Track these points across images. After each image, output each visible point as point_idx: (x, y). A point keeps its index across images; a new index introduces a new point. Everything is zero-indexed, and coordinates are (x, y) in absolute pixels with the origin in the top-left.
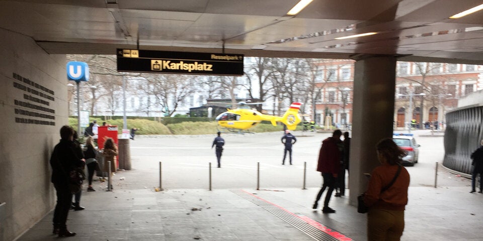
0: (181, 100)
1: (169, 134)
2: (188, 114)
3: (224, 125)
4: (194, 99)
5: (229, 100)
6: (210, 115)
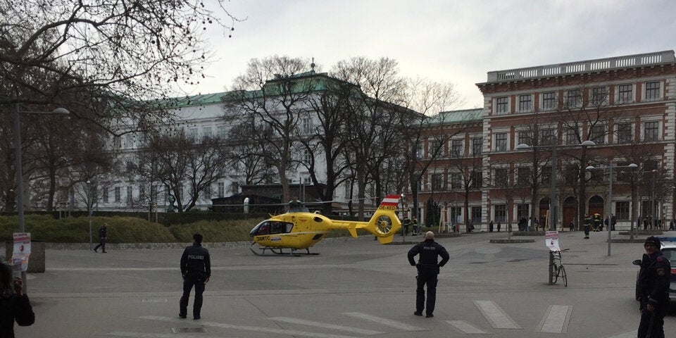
0: (206, 188)
1: (172, 242)
2: (211, 208)
3: (263, 241)
4: (225, 187)
5: (279, 187)
6: (246, 209)
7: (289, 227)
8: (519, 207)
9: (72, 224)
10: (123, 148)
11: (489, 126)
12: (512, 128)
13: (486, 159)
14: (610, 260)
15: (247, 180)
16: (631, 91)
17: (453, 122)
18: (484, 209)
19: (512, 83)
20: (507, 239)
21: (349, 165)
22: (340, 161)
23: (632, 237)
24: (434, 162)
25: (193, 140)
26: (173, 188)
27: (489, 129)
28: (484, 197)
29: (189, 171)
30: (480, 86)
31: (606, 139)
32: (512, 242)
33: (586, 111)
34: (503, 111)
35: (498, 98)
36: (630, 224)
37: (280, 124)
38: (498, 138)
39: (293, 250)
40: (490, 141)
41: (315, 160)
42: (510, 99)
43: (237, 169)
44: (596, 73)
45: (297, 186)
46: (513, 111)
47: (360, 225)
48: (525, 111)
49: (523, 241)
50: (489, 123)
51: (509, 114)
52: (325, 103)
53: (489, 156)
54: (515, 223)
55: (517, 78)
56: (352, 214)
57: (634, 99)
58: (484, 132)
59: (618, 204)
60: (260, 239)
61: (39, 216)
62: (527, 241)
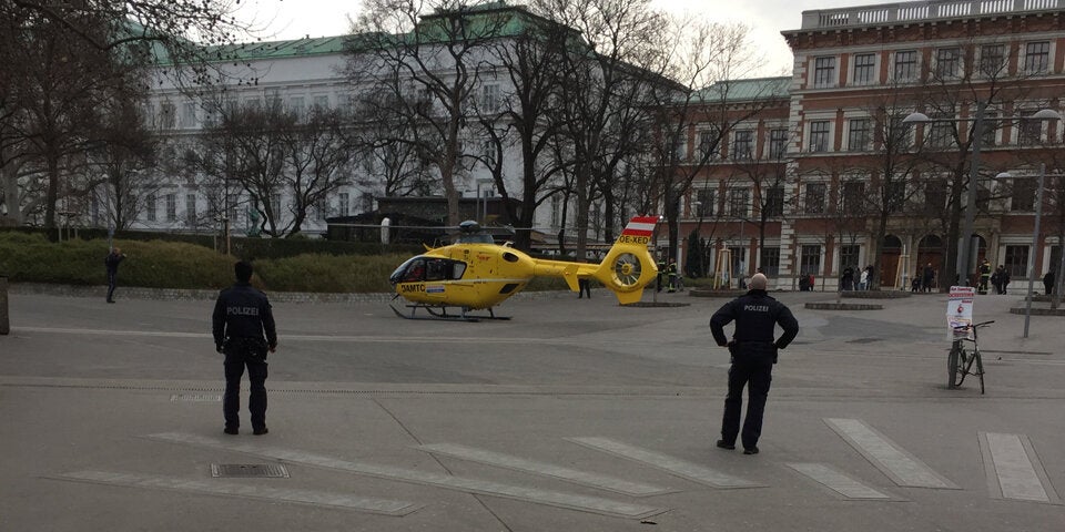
0: (318, 200)
2: (328, 235)
3: (412, 294)
4: (349, 200)
5: (442, 202)
6: (385, 237)
7: (458, 269)
8: (844, 249)
9: (78, 253)
10: (177, 127)
11: (801, 108)
12: (840, 112)
13: (792, 166)
14: (1030, 346)
15: (388, 189)
16: (1047, 53)
17: (739, 100)
18: (785, 253)
19: (844, 32)
20: (835, 302)
21: (560, 167)
22: (545, 160)
23: (1054, 307)
24: (704, 169)
25: (295, 117)
26: (262, 199)
27: (801, 113)
28: (787, 231)
29: (290, 170)
30: (788, 35)
31: (999, 138)
32: (844, 307)
33: (971, 86)
34: (825, 82)
35: (819, 59)
36: (1026, 284)
37: (444, 87)
38: (815, 130)
39: (465, 311)
40: (801, 134)
41: (504, 155)
42: (838, 61)
43: (369, 169)
44: (990, 19)
45: (472, 202)
46: (843, 83)
47: (585, 269)
48: (864, 83)
49: (863, 308)
50: (801, 102)
51: (835, 87)
52: (523, 52)
53: (797, 160)
54: (835, 277)
55: (853, 23)
56: (564, 251)
57: (1052, 68)
58: (791, 119)
59: (1010, 249)
60: (407, 289)
61: (23, 235)
62: (871, 308)
